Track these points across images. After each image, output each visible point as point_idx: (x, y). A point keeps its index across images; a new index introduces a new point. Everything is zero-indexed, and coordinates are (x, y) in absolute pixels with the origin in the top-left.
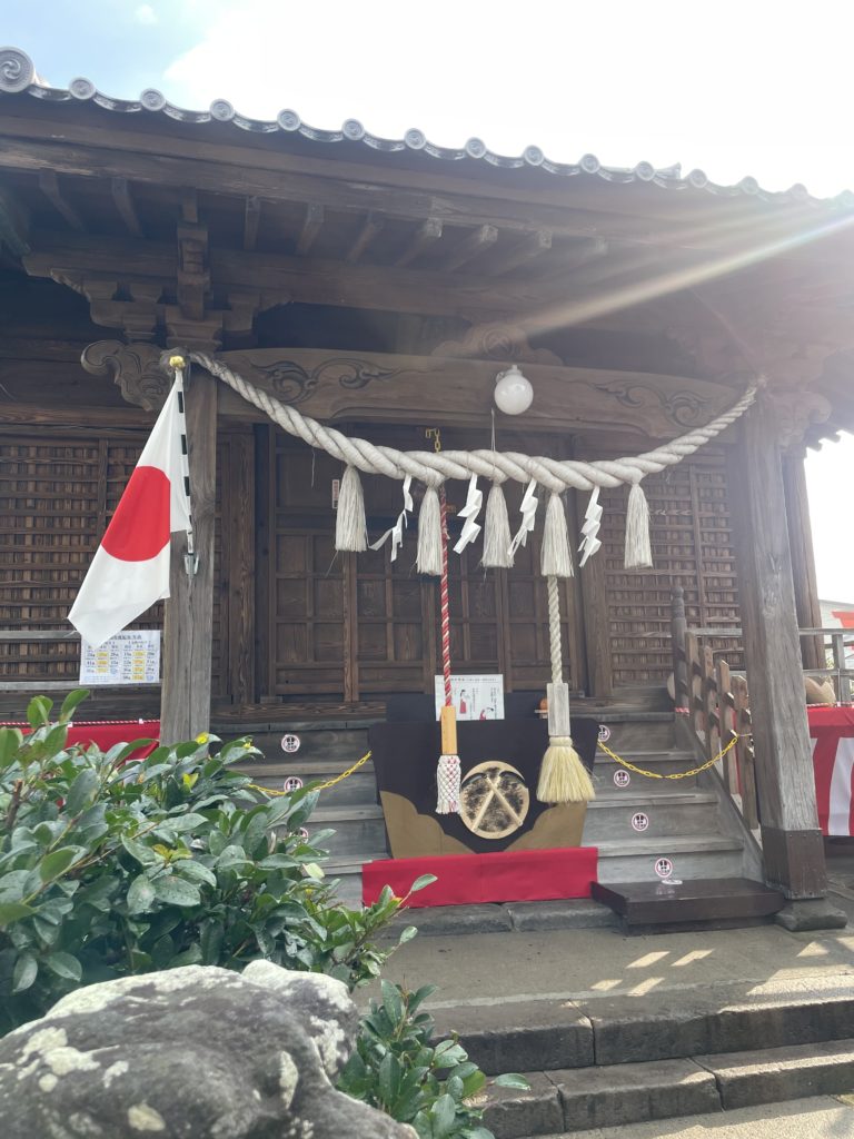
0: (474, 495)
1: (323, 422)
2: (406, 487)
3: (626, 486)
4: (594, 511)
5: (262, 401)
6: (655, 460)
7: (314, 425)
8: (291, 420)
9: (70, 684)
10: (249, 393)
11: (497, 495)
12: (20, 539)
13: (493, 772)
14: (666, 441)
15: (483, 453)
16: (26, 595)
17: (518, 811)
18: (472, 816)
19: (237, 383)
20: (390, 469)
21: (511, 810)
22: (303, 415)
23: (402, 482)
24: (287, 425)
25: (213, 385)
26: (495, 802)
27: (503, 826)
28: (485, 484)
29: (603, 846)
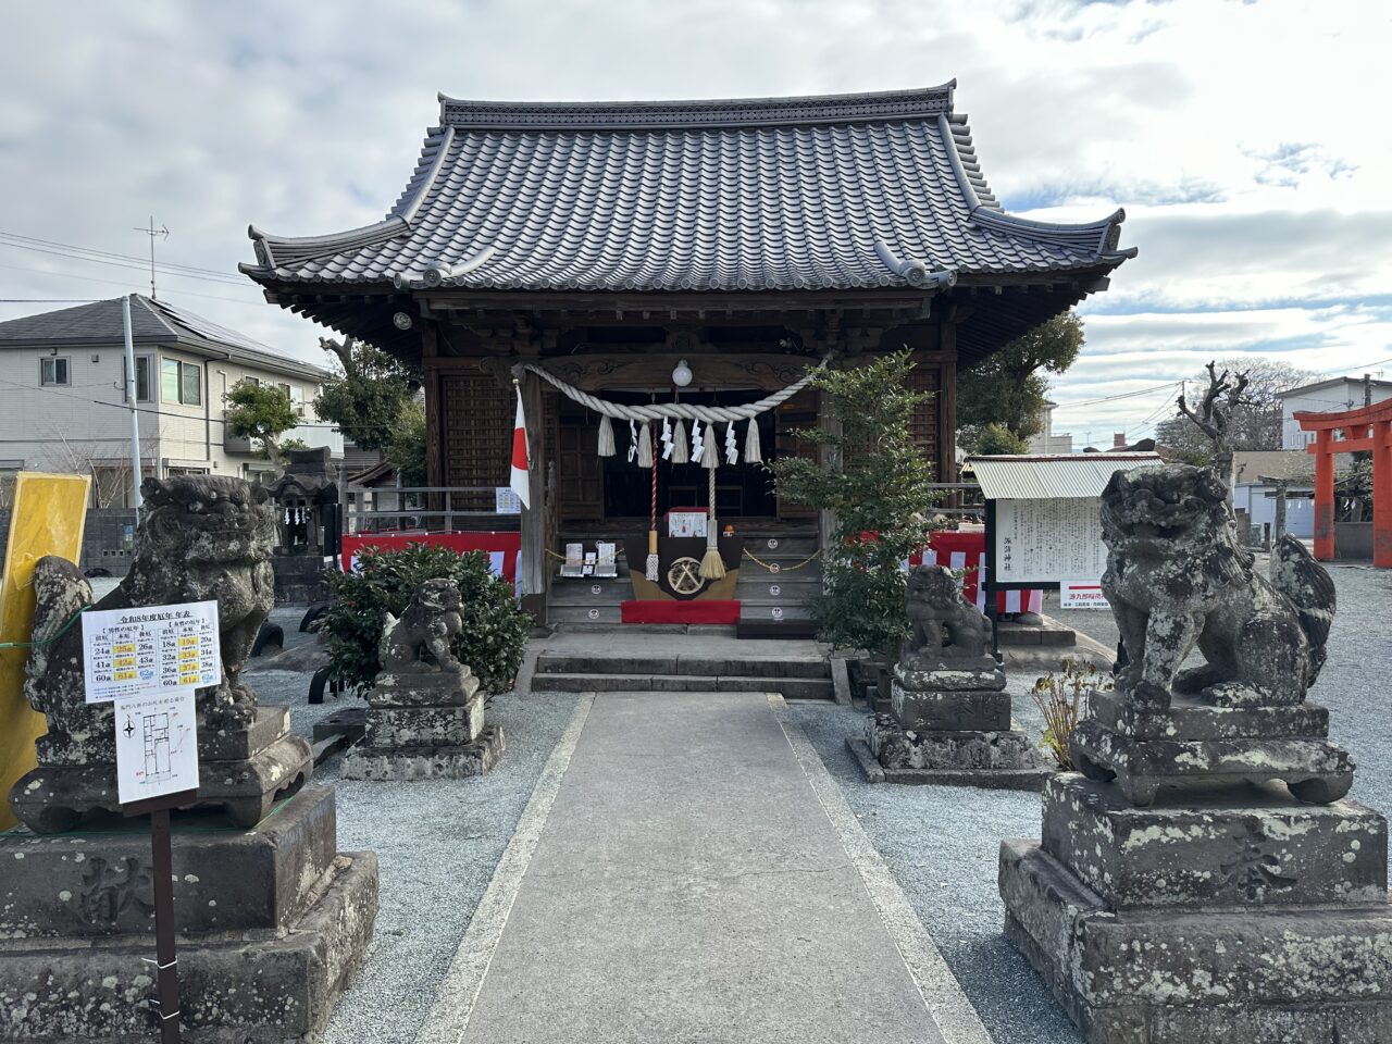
0: (667, 427)
1: (588, 393)
2: (632, 424)
3: (747, 420)
4: (731, 433)
5: (559, 385)
6: (763, 405)
7: (584, 395)
8: (574, 394)
9: (492, 514)
10: (553, 381)
11: (679, 426)
12: (469, 432)
13: (686, 563)
14: (772, 393)
15: (670, 405)
16: (474, 462)
17: (699, 582)
18: (675, 583)
19: (547, 377)
20: (621, 416)
21: (696, 582)
22: (578, 390)
23: (629, 422)
24: (571, 396)
25: (538, 379)
26: (687, 577)
27: (691, 588)
28: (672, 421)
29: (744, 601)
